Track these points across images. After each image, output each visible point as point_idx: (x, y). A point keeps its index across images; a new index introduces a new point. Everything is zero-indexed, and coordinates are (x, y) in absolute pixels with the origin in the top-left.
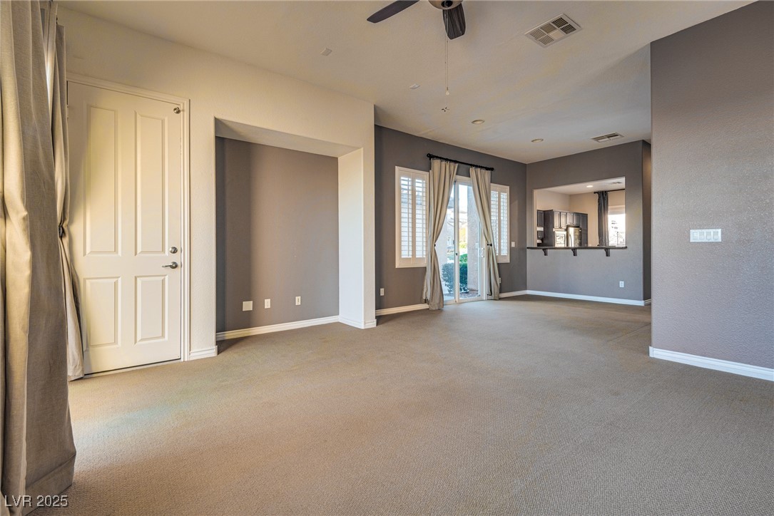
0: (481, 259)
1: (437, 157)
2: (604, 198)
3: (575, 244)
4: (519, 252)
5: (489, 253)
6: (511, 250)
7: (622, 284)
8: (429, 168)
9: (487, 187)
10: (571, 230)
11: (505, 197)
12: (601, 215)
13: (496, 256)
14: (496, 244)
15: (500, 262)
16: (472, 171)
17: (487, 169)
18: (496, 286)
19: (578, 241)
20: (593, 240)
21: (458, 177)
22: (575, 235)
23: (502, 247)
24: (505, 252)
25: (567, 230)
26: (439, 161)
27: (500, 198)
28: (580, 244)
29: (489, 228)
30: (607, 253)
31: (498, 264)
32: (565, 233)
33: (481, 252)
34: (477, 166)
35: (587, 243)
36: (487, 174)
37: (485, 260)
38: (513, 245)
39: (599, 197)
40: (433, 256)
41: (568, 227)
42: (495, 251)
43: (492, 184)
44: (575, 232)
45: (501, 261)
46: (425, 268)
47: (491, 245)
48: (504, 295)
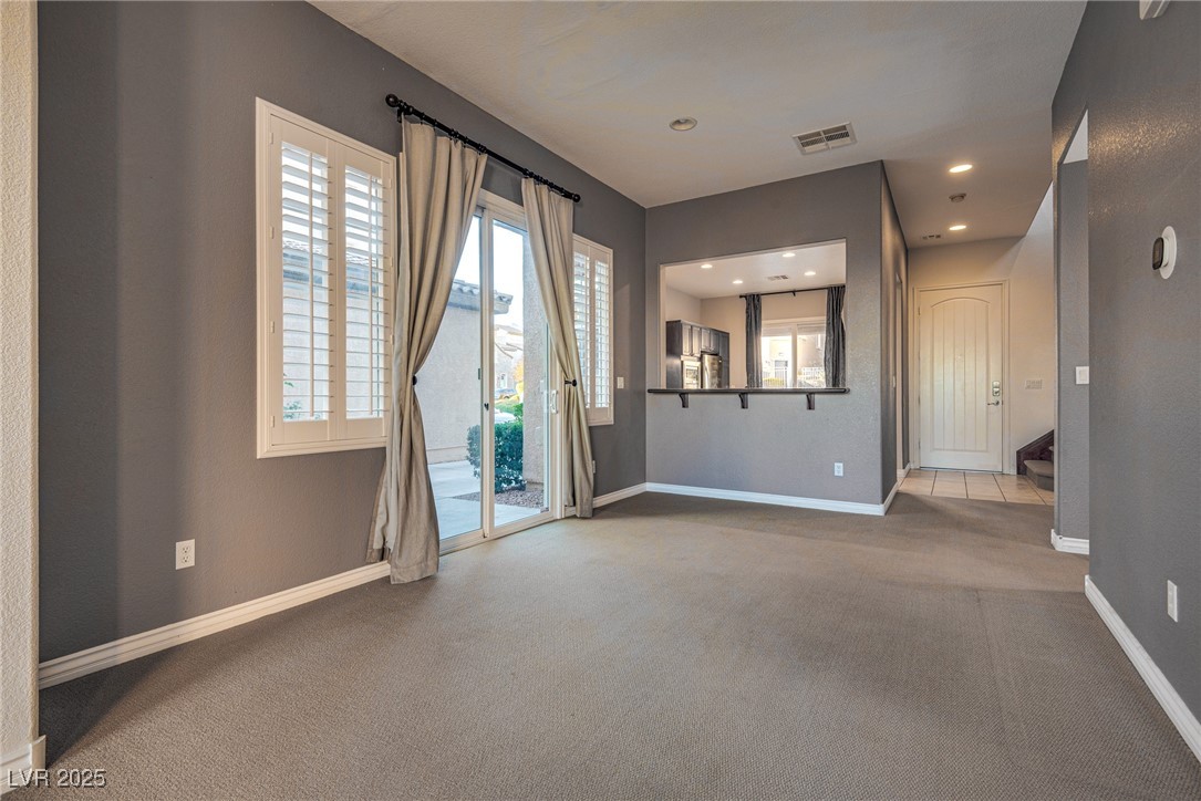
0: (551, 418)
1: (424, 118)
2: (755, 307)
3: (712, 384)
4: (631, 400)
5: (570, 404)
6: (617, 395)
7: (839, 469)
8: (394, 146)
9: (566, 239)
10: (707, 358)
11: (604, 271)
12: (751, 335)
13: (586, 410)
14: (586, 382)
15: (593, 423)
16: (528, 187)
17: (568, 195)
18: (585, 485)
19: (716, 380)
20: (738, 379)
21: (491, 197)
22: (712, 369)
23: (598, 389)
24: (604, 400)
25: (701, 359)
26: (428, 129)
27: (593, 273)
28: (719, 385)
29: (570, 341)
30: (809, 401)
31: (591, 429)
32: (698, 364)
33: (551, 402)
34: (539, 180)
35: (728, 384)
36: (565, 208)
37: (559, 420)
38: (621, 383)
39: (748, 305)
40: (408, 414)
41: (703, 352)
42: (583, 397)
43: (575, 236)
44: (713, 364)
45: (597, 421)
46: (381, 452)
47: (574, 383)
48: (603, 500)
